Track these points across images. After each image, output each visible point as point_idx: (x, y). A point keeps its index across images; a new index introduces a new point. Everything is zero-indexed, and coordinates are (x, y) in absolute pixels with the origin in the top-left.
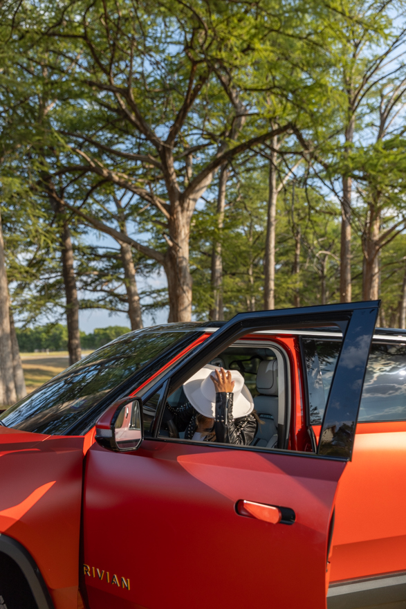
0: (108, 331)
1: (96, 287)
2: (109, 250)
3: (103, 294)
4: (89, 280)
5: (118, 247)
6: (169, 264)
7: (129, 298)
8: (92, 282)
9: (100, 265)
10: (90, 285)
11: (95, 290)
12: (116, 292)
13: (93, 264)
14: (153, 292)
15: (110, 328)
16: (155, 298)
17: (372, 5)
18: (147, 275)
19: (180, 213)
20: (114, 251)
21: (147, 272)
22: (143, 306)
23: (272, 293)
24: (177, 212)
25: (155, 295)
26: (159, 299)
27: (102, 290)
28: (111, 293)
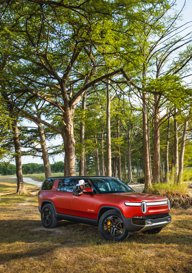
0: (28, 166)
1: (26, 145)
2: (33, 128)
3: (30, 148)
4: (23, 142)
5: (37, 127)
6: (65, 134)
7: (42, 150)
8: (24, 143)
9: (28, 135)
10: (24, 144)
11: (26, 147)
12: (36, 147)
13: (25, 135)
14: (53, 147)
15: (29, 164)
16: (54, 150)
17: (152, 19)
18: (50, 139)
19: (69, 110)
20: (35, 129)
21: (50, 138)
22: (49, 154)
23: (110, 146)
24: (68, 110)
25: (54, 149)
26: (56, 150)
27: (29, 147)
28: (34, 148)
